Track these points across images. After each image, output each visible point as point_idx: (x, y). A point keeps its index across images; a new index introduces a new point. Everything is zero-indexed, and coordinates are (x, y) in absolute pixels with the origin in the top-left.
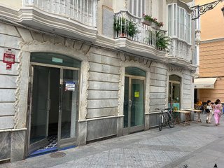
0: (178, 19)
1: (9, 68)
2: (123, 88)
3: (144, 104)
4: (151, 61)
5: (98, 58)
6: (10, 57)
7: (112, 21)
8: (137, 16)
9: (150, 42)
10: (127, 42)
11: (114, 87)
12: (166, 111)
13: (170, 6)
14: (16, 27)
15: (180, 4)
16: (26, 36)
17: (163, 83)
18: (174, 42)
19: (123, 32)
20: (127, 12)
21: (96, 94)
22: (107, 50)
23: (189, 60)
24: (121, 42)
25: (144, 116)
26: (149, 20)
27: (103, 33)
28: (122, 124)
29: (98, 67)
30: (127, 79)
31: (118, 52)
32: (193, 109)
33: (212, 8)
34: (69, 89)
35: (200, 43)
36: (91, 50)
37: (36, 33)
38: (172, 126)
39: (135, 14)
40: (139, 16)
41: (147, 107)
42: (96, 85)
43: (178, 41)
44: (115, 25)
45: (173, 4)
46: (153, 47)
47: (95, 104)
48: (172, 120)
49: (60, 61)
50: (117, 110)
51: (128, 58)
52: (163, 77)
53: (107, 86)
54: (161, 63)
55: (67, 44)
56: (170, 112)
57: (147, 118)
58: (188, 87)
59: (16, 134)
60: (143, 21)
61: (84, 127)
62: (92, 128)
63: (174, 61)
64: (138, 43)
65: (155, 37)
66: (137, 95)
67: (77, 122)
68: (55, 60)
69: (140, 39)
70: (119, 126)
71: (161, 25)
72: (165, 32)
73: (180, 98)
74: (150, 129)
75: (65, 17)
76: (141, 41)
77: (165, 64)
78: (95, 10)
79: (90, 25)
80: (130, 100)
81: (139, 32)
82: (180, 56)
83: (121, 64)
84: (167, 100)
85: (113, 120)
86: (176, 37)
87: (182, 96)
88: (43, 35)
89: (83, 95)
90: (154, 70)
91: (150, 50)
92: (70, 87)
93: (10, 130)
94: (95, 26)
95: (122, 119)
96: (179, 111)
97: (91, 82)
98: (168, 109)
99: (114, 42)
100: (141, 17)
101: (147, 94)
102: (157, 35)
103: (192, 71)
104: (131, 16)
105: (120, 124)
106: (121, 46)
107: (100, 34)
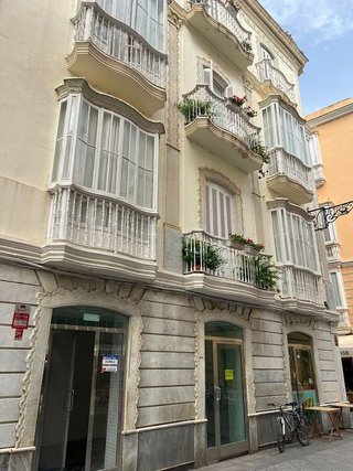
0: (291, 233)
1: (19, 336)
2: (202, 364)
3: (244, 396)
4: (249, 308)
5: (157, 309)
6: (22, 319)
7: (179, 247)
8: (219, 236)
9: (245, 275)
10: (205, 279)
11: (186, 362)
12: (290, 408)
13: (274, 213)
14: (35, 270)
15: (290, 209)
16: (48, 283)
17: (277, 350)
18: (289, 273)
19: (198, 263)
20: (203, 233)
21: (154, 377)
22: (173, 293)
23: (320, 302)
24: (196, 280)
25: (246, 420)
26: (239, 242)
27: (164, 267)
28: (204, 439)
29: (157, 326)
30: (208, 344)
31: (191, 296)
32: (345, 403)
33: (346, 212)
34: (107, 369)
35: (343, 266)
36: (147, 295)
37: (63, 276)
38: (304, 442)
39: (216, 232)
40: (223, 235)
41: (251, 400)
42: (154, 359)
43: (295, 270)
44: (184, 253)
45: (279, 210)
46: (250, 284)
47: (153, 396)
48: (304, 427)
49: (96, 318)
50: (192, 409)
51: (208, 304)
52: (277, 338)
53: (173, 359)
54: (270, 311)
55: (108, 289)
56: (298, 410)
57: (253, 426)
58: (328, 355)
59: (17, 458)
60: (229, 243)
61: (132, 447)
62: (146, 449)
63: (293, 307)
64: (224, 281)
65: (252, 268)
66: (229, 376)
67: (119, 435)
68: (88, 317)
69: (228, 273)
70: (199, 444)
71: (260, 247)
72: (269, 257)
73: (314, 380)
74: (260, 449)
75: (108, 251)
76: (229, 277)
77: (276, 312)
78: (153, 234)
79: (146, 257)
80: (216, 387)
81: (224, 262)
82: (302, 297)
83: (196, 316)
84: (288, 384)
85: (187, 430)
86: (290, 263)
87: (319, 375)
88: (73, 278)
89: (131, 380)
90: (258, 324)
91: (246, 290)
92: (109, 365)
93: (9, 450)
94: (154, 258)
95: (204, 428)
96: (315, 408)
97: (146, 354)
98: (293, 404)
99: (183, 280)
100: (227, 237)
101: (249, 373)
102: (256, 263)
103: (330, 323)
104: (210, 237)
105: (200, 439)
106: (196, 286)
107: (161, 270)
